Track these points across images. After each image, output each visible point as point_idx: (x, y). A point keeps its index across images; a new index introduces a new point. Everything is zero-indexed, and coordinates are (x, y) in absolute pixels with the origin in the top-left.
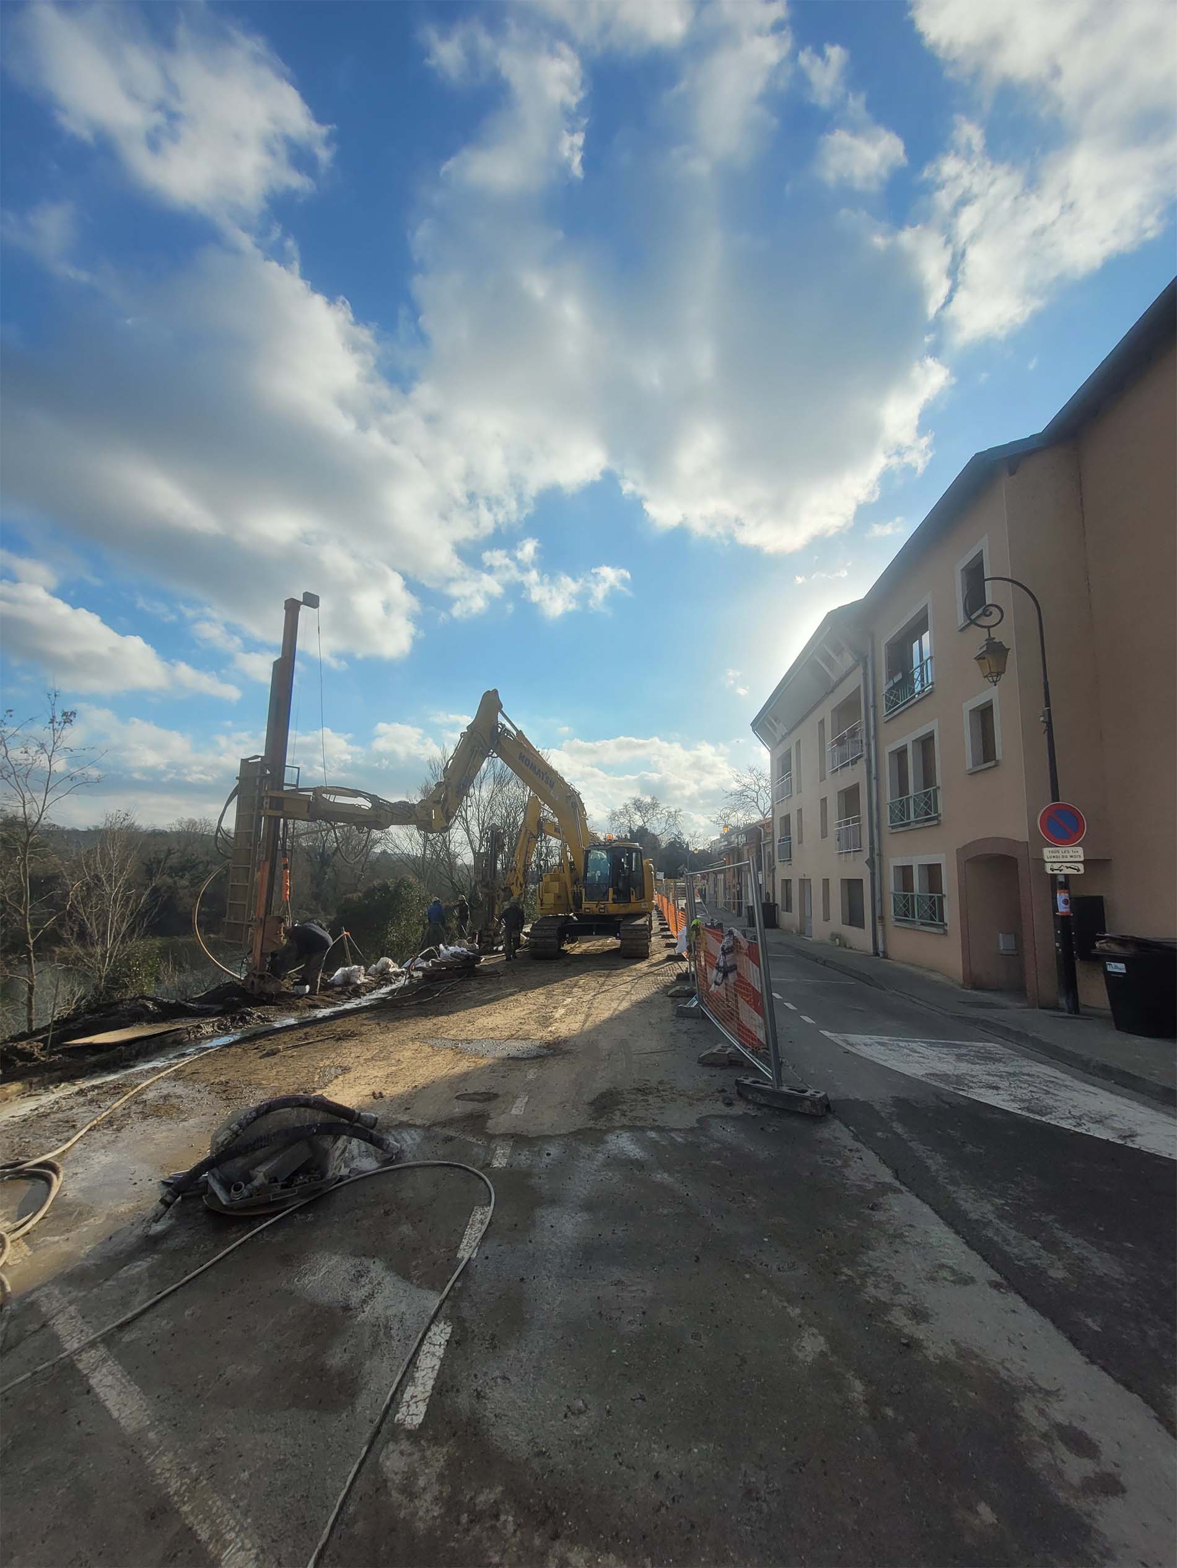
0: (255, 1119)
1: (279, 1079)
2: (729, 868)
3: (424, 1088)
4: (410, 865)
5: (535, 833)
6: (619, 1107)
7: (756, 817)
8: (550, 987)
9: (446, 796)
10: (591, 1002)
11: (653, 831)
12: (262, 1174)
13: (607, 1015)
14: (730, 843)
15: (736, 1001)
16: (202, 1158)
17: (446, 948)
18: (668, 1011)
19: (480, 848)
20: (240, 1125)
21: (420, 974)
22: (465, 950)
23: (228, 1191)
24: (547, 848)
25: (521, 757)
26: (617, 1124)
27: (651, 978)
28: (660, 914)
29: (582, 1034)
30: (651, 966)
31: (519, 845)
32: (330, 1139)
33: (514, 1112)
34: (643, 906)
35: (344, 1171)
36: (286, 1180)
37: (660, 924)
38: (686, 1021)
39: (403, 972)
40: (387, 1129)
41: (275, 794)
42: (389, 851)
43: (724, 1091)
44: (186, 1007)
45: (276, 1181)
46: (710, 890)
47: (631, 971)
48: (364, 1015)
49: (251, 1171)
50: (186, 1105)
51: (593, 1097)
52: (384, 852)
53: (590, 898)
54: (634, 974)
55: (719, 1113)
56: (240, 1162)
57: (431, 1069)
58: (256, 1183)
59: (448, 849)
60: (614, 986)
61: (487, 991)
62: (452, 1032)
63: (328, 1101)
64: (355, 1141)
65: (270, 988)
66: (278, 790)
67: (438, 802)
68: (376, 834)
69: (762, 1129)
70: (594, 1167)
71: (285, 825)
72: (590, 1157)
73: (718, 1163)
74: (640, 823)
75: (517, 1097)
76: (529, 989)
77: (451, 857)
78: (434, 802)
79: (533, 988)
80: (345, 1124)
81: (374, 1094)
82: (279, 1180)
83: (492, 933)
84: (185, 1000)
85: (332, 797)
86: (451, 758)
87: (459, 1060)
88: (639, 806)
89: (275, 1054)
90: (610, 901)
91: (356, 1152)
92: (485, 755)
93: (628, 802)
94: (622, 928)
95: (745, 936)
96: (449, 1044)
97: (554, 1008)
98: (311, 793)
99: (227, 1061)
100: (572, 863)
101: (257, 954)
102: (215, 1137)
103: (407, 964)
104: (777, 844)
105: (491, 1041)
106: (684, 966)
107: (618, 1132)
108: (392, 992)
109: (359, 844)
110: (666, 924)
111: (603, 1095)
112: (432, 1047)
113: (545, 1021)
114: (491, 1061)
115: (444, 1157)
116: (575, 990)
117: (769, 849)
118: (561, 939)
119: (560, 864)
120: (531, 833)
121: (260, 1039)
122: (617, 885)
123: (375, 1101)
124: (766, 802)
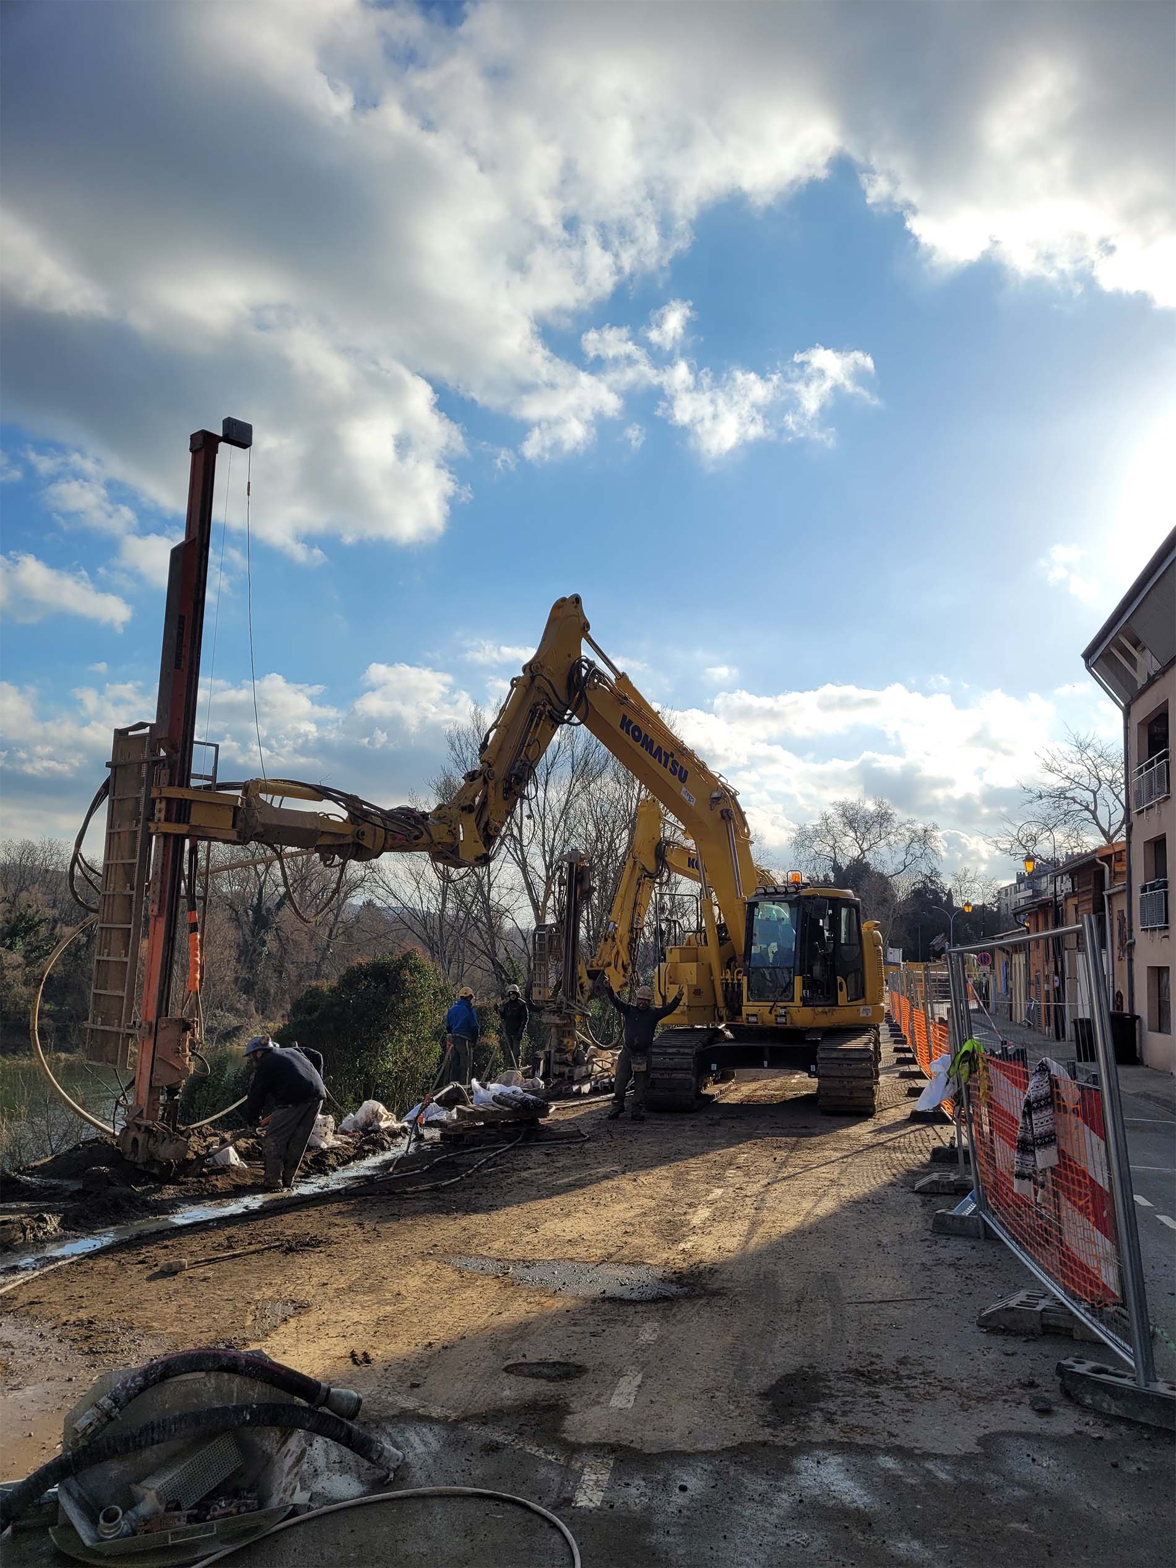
0: (142, 1389)
1: (182, 1320)
2: (1037, 940)
3: (445, 1348)
4: (418, 928)
5: (651, 867)
6: (822, 1405)
7: (1093, 841)
8: (681, 1166)
9: (485, 797)
10: (761, 1198)
11: (880, 869)
12: (153, 1493)
13: (791, 1223)
14: (1037, 893)
15: (1058, 1207)
16: (47, 1459)
17: (483, 1086)
18: (916, 1220)
19: (546, 898)
20: (115, 1400)
21: (434, 1133)
22: (519, 1089)
23: (94, 1522)
24: (673, 897)
25: (625, 723)
26: (818, 1439)
27: (879, 1155)
28: (895, 1030)
29: (744, 1259)
30: (881, 1130)
31: (621, 891)
32: (275, 1434)
33: (616, 1402)
34: (863, 1012)
35: (301, 1497)
36: (196, 1506)
37: (896, 1050)
38: (953, 1243)
39: (404, 1129)
40: (379, 1422)
41: (176, 793)
42: (378, 903)
43: (1032, 1385)
44: (19, 1182)
45: (178, 1508)
46: (997, 986)
47: (840, 1139)
48: (334, 1208)
49: (134, 1488)
50: (20, 1361)
51: (768, 1382)
52: (369, 904)
53: (758, 994)
54: (845, 1146)
55: (1025, 1428)
56: (114, 1469)
57: (457, 1313)
58: (143, 1509)
59: (486, 899)
60: (806, 1168)
61: (563, 1169)
62: (497, 1245)
63: (273, 1364)
64: (319, 1442)
65: (166, 1151)
66: (181, 785)
67: (469, 809)
68: (355, 869)
69: (1115, 1466)
70: (773, 1519)
71: (194, 850)
72: (764, 1500)
73: (1024, 1527)
74: (855, 852)
75: (620, 1374)
76: (642, 1168)
77: (492, 914)
78: (463, 809)
79: (649, 1164)
80: (304, 1408)
81: (353, 1355)
82: (184, 1505)
83: (569, 1057)
84: (17, 1170)
85: (278, 798)
86: (495, 726)
87: (510, 1299)
88: (853, 819)
89: (175, 1273)
90: (798, 1002)
91: (321, 1462)
92: (557, 721)
93: (831, 811)
94: (821, 1054)
95: (1074, 1076)
96: (491, 1267)
97: (690, 1205)
98: (239, 793)
99: (90, 1283)
100: (721, 928)
101: (144, 1086)
102: (70, 1421)
103: (412, 1114)
104: (1137, 895)
105: (568, 1263)
106: (945, 1135)
107: (820, 1453)
108: (386, 1164)
109: (324, 889)
110: (908, 1050)
111: (788, 1380)
112: (460, 1271)
113: (673, 1231)
114: (570, 1303)
115: (483, 1482)
116: (730, 1172)
117: (1120, 904)
118: (702, 1072)
119: (699, 929)
120: (644, 869)
121: (148, 1244)
122: (810, 971)
123: (356, 1368)
124: (1112, 811)
